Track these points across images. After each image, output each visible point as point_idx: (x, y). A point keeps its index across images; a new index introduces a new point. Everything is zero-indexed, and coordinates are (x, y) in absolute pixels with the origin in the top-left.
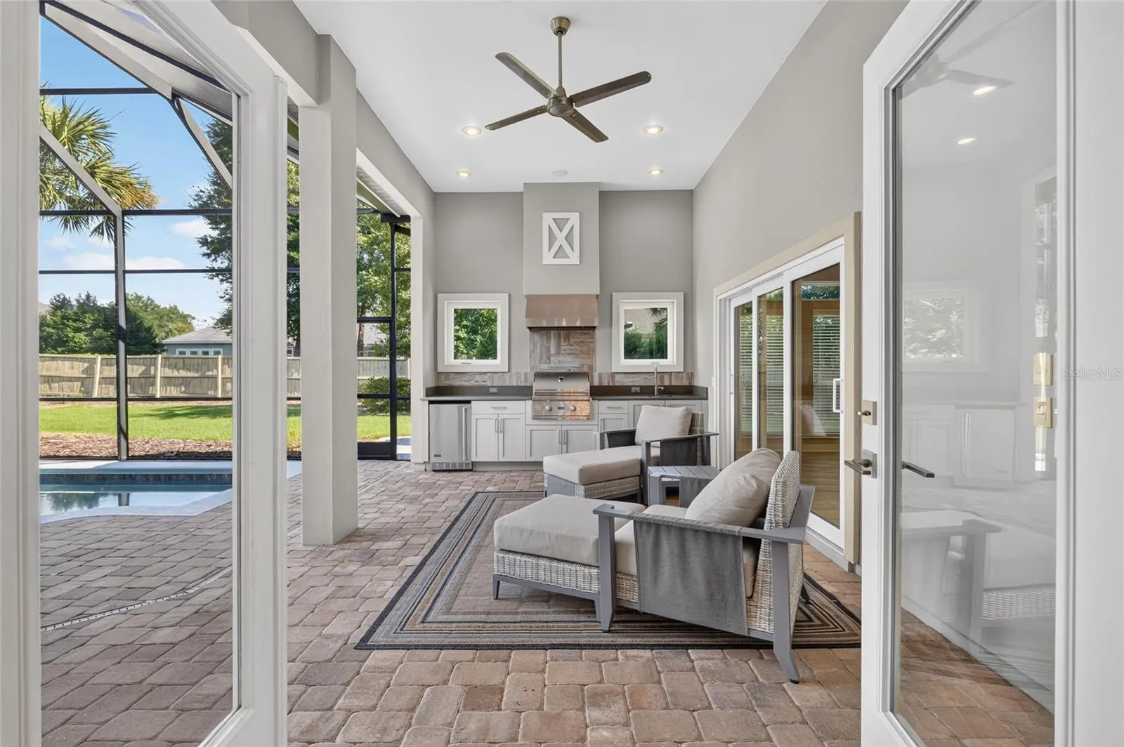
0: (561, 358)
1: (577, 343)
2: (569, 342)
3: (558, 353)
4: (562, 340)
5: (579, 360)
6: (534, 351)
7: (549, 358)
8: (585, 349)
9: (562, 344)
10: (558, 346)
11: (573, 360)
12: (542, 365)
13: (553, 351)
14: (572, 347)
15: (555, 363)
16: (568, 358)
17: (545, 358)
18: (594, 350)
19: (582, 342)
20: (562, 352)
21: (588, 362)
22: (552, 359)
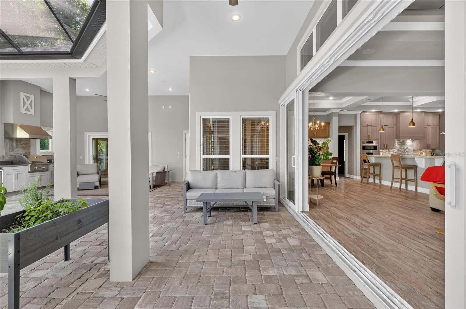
0: (18, 149)
1: (24, 144)
2: (21, 143)
3: (17, 147)
4: (18, 142)
5: (25, 150)
6: (6, 146)
7: (13, 149)
8: (27, 146)
9: (18, 144)
10: (17, 145)
11: (23, 150)
12: (10, 152)
13: (14, 146)
14: (22, 145)
15: (16, 151)
16: (21, 150)
17: (11, 149)
18: (30, 146)
19: (26, 143)
20: (18, 147)
21: (28, 151)
22: (14, 150)
